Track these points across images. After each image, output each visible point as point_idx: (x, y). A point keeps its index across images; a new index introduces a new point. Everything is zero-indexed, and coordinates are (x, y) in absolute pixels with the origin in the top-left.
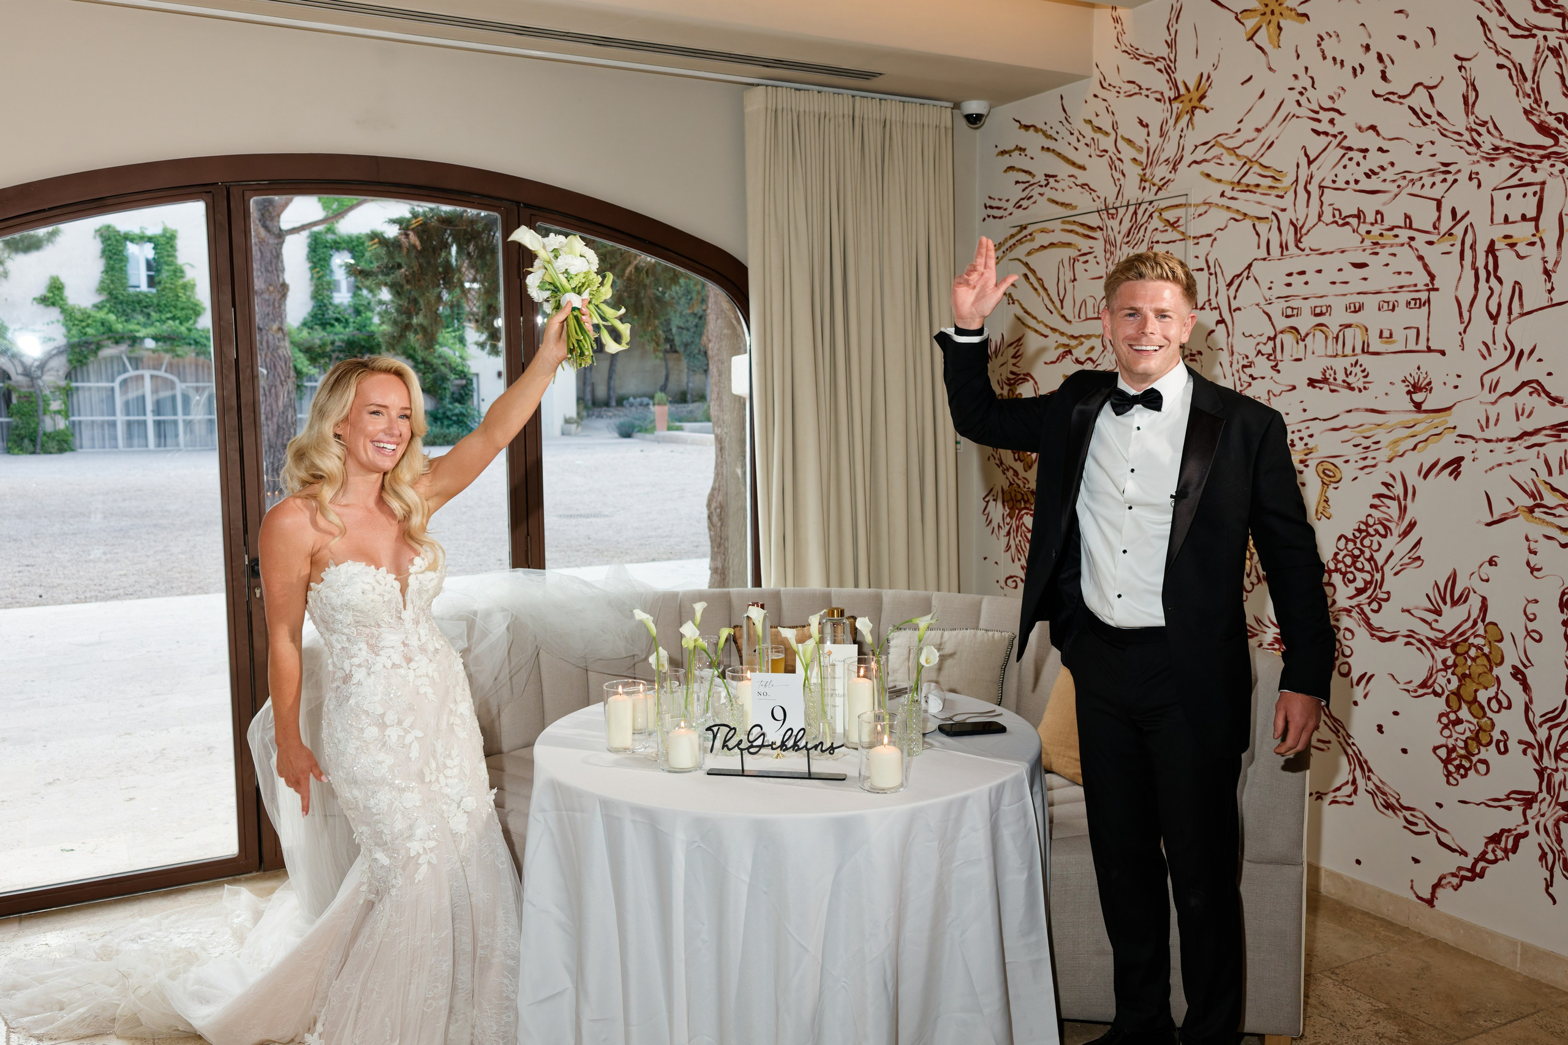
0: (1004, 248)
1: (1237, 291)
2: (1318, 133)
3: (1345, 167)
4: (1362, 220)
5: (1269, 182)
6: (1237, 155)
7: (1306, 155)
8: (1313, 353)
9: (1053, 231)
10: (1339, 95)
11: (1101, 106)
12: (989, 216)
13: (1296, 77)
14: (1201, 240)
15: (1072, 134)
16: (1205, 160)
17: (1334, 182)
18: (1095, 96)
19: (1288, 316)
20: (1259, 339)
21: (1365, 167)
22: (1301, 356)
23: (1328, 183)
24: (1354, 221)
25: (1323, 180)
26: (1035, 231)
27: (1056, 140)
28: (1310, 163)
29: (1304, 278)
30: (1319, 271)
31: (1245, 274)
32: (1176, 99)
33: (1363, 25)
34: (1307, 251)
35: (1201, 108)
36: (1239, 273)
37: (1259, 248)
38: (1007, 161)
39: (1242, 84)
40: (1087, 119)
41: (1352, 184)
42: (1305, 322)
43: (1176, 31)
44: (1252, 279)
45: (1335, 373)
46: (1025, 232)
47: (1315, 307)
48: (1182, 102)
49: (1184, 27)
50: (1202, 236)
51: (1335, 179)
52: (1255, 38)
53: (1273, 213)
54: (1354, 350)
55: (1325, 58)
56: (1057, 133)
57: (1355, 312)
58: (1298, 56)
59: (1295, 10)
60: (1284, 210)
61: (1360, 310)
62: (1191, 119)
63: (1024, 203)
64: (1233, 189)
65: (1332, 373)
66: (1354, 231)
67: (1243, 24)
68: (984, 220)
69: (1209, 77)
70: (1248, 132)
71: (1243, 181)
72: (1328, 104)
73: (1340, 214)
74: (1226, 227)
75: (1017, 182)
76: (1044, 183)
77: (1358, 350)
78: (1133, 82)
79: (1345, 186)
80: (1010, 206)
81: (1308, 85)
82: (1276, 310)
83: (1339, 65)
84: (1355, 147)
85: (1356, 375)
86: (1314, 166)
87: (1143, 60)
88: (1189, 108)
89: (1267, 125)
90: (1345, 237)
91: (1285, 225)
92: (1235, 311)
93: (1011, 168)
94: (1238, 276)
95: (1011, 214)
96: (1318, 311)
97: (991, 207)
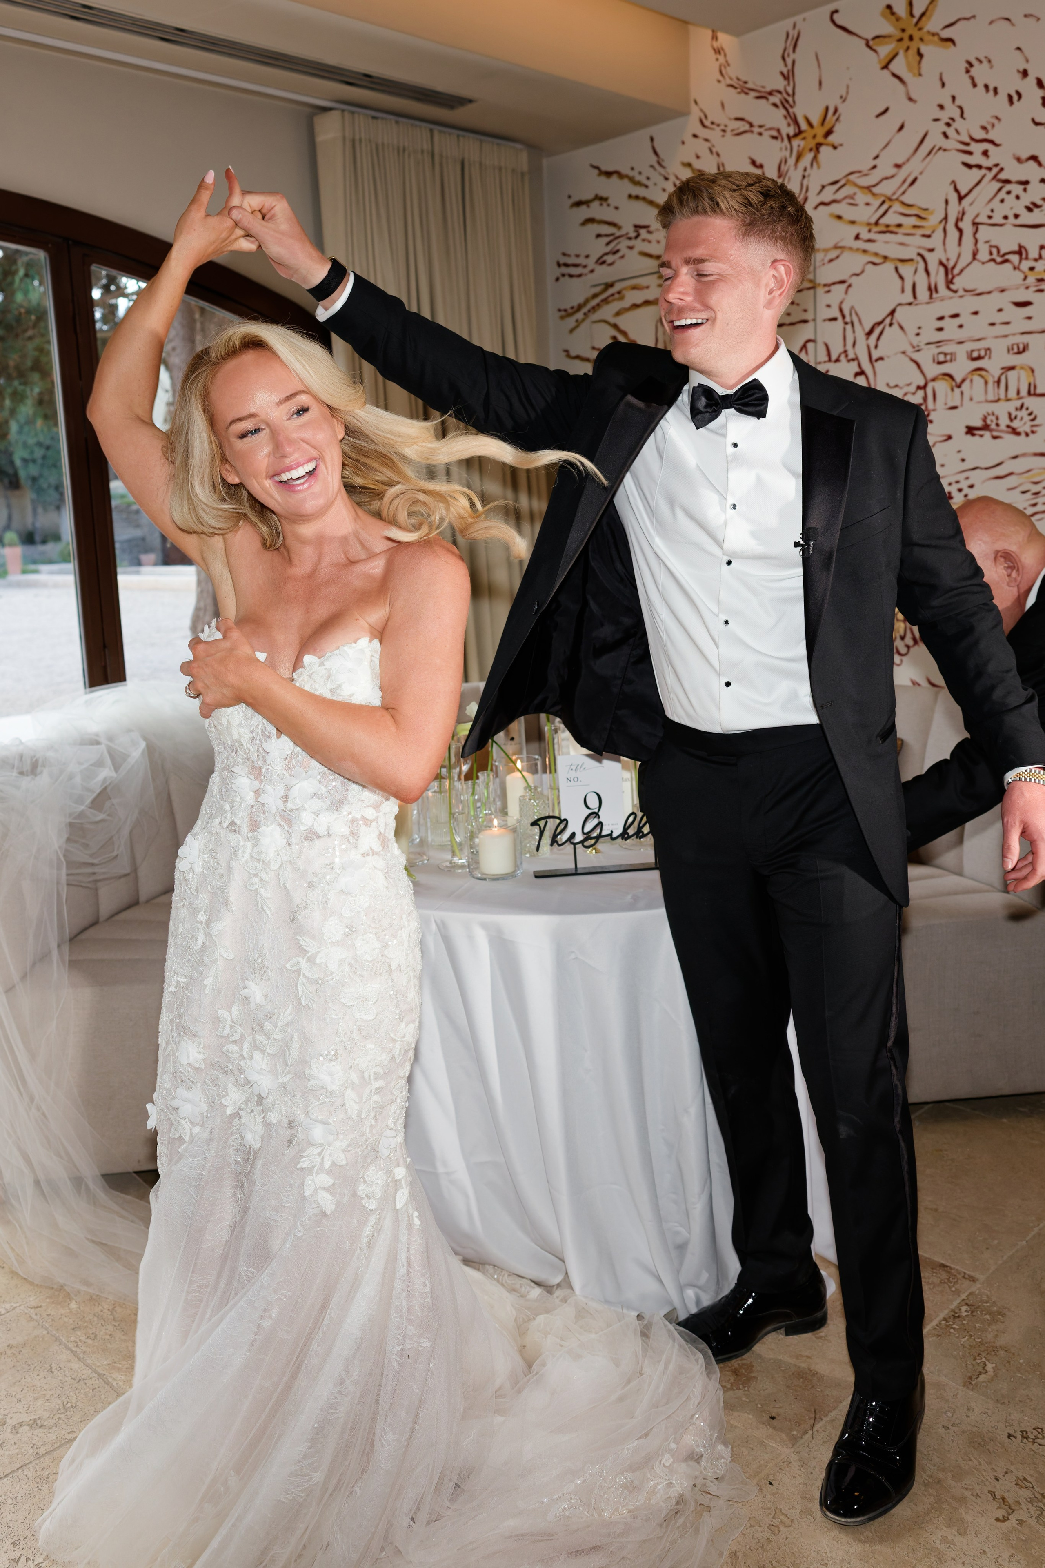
0: (585, 310)
1: (878, 339)
2: (969, 166)
3: (1002, 201)
4: (1024, 256)
5: (913, 221)
6: (874, 194)
7: (956, 190)
8: (971, 399)
9: (648, 287)
10: (993, 125)
11: (701, 147)
12: (563, 275)
13: (941, 107)
14: (833, 288)
15: (666, 179)
16: (834, 201)
17: (990, 217)
18: (695, 136)
19: (940, 363)
20: (906, 389)
21: (1026, 200)
22: (957, 403)
23: (983, 219)
24: (1015, 258)
25: (977, 216)
26: (625, 289)
27: (647, 187)
28: (961, 198)
29: (957, 321)
30: (976, 313)
31: (888, 321)
32: (796, 135)
33: (1019, 49)
34: (961, 293)
35: (827, 144)
36: (879, 319)
37: (903, 291)
38: (584, 213)
39: (878, 116)
40: (686, 160)
41: (1012, 219)
42: (960, 368)
43: (794, 62)
44: (895, 327)
45: (997, 418)
46: (611, 291)
47: (972, 351)
48: (804, 138)
49: (803, 58)
50: (834, 283)
51: (990, 214)
52: (891, 66)
53: (919, 254)
54: (1018, 393)
55: (975, 85)
56: (648, 178)
57: (1019, 353)
58: (943, 85)
59: (938, 34)
60: (931, 250)
61: (1024, 350)
62: (815, 158)
63: (609, 259)
64: (870, 231)
65: (994, 418)
66: (1015, 268)
67: (875, 51)
68: (557, 279)
69: (836, 111)
70: (885, 168)
71: (882, 221)
72: (980, 134)
73: (999, 251)
74: (863, 272)
75: (599, 236)
76: (633, 234)
77: (1024, 392)
78: (742, 119)
79: (1002, 221)
80: (591, 263)
81: (956, 113)
82: (925, 357)
83: (991, 93)
84: (1013, 179)
85: (1022, 419)
86: (965, 202)
87: (753, 94)
88: (812, 143)
89: (908, 160)
90: (1006, 275)
91: (933, 266)
92: (876, 360)
93: (590, 221)
94: (879, 323)
95: (592, 271)
96: (975, 354)
97: (566, 265)
